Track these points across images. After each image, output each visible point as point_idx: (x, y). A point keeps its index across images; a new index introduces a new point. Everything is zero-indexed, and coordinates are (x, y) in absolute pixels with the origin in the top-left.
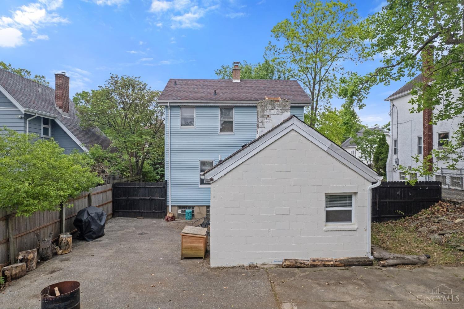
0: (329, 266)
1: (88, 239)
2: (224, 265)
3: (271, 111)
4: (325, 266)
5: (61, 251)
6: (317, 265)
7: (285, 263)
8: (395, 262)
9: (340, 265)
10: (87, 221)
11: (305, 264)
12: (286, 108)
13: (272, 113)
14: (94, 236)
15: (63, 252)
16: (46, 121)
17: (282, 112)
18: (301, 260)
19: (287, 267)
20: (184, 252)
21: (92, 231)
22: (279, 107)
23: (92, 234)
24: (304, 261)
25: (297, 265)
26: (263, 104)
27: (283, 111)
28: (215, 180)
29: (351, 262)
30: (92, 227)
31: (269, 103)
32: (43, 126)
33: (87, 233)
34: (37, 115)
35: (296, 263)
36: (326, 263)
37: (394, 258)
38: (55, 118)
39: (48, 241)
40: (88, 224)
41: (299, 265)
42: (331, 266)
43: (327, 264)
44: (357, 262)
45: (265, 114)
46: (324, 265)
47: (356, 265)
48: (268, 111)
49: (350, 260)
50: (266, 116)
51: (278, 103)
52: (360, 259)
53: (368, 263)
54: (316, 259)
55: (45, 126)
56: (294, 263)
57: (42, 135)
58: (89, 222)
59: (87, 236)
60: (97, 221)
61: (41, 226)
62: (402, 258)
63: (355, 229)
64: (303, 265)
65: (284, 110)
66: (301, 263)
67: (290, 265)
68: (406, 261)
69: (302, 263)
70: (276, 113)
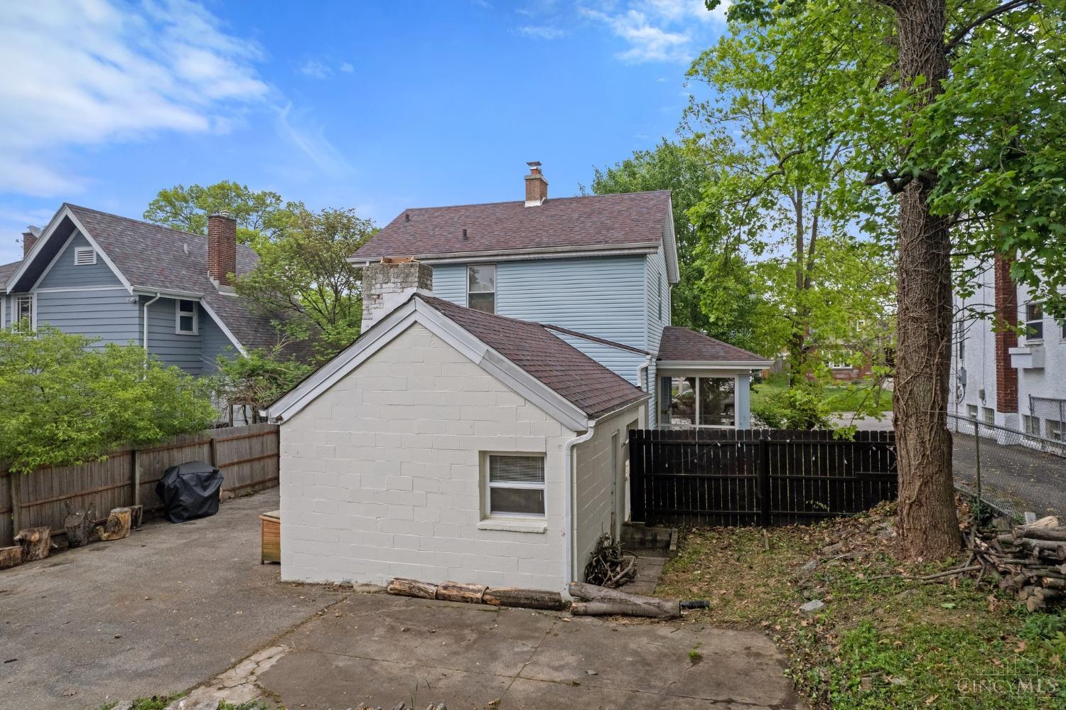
0: (472, 600)
1: (175, 520)
2: (302, 579)
3: (384, 286)
4: (465, 600)
5: (106, 535)
6: (450, 596)
7: (391, 586)
8: (604, 607)
9: (494, 602)
10: (172, 487)
11: (426, 592)
12: (410, 279)
13: (383, 291)
14: (186, 515)
15: (109, 536)
16: (186, 305)
17: (403, 288)
18: (423, 583)
19: (396, 594)
20: (265, 551)
21: (181, 505)
22: (397, 278)
23: (182, 510)
24: (427, 586)
25: (411, 593)
26: (368, 273)
27: (403, 285)
28: (285, 419)
29: (513, 597)
30: (181, 498)
31: (378, 271)
32: (179, 314)
33: (174, 508)
34: (159, 295)
35: (410, 588)
36: (468, 594)
37: (603, 599)
38: (200, 298)
39: (79, 516)
40: (175, 492)
41: (416, 592)
42: (476, 603)
43: (468, 598)
44: (527, 599)
45: (373, 292)
46: (463, 597)
47: (524, 606)
48: (378, 286)
49: (513, 594)
50: (375, 297)
51: (396, 270)
52: (533, 595)
53: (550, 604)
54: (451, 584)
55: (185, 314)
56: (406, 588)
57: (178, 331)
58: (176, 489)
59: (174, 514)
60: (195, 488)
61: (84, 492)
62: (621, 601)
63: (541, 530)
64: (422, 593)
65: (405, 283)
66: (420, 589)
67: (400, 591)
68: (629, 609)
69: (422, 590)
70: (391, 290)
